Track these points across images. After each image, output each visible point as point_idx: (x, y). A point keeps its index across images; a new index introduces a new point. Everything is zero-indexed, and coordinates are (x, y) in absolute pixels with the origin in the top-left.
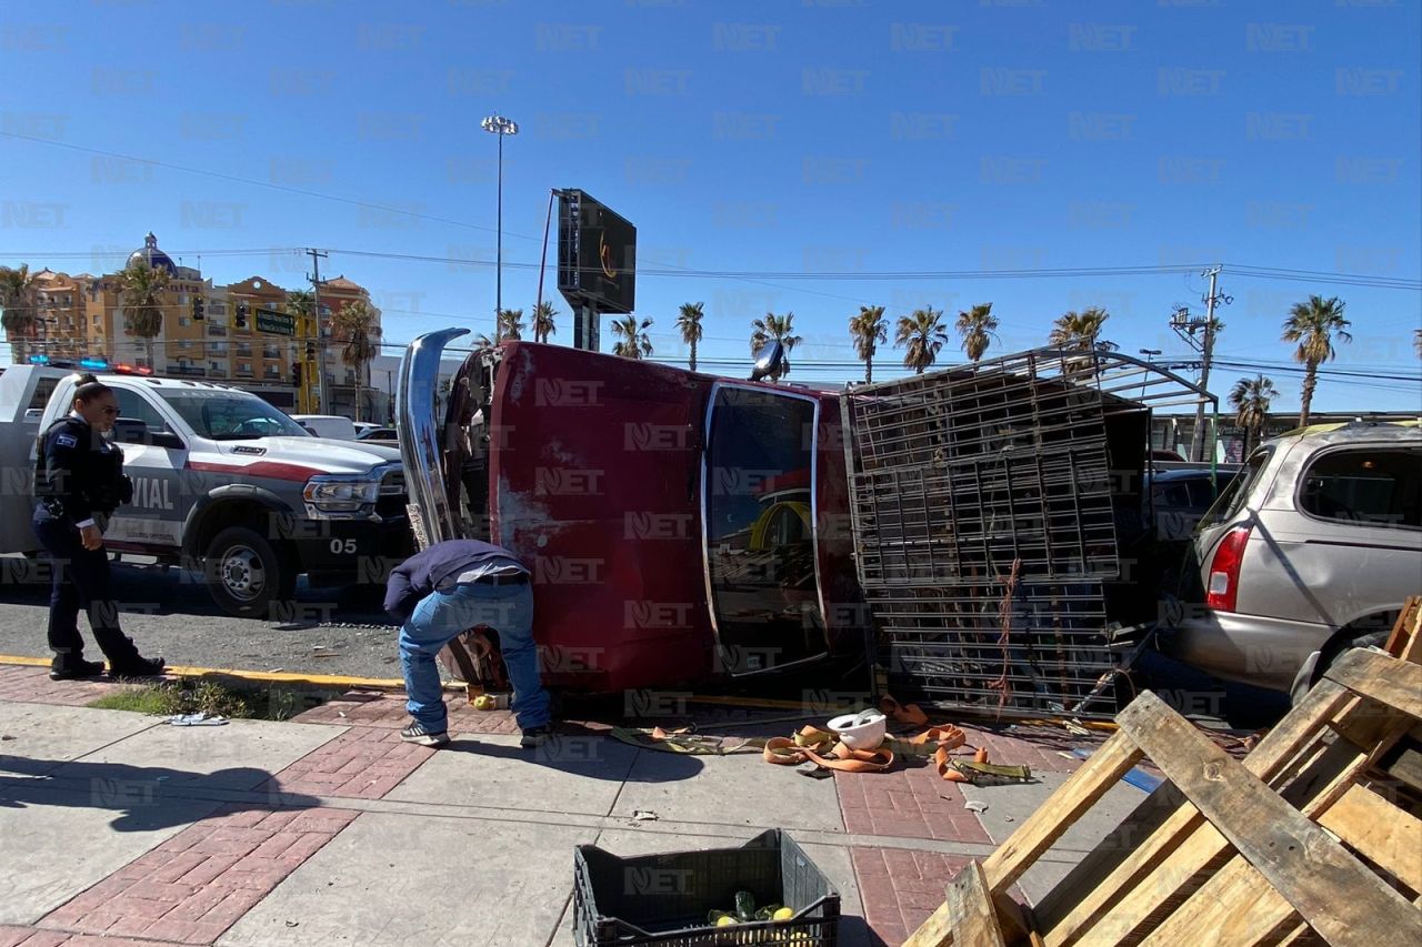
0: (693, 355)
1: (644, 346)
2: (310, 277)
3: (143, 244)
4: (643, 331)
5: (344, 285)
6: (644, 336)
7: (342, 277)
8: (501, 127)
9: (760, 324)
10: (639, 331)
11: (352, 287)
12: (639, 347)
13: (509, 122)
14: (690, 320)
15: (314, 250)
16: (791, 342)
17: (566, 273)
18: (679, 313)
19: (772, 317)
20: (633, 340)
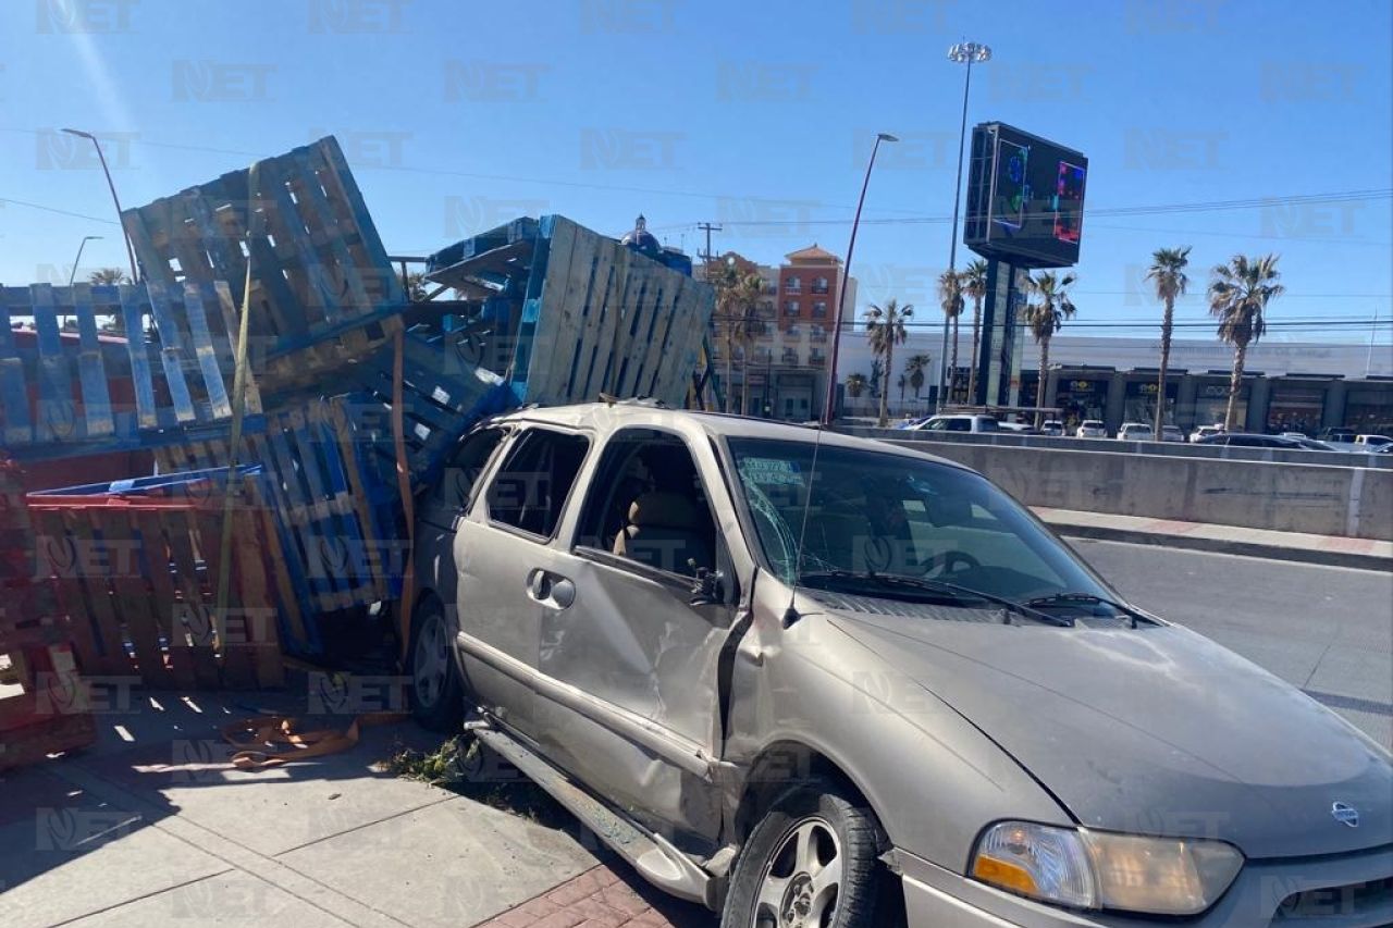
0: (1169, 316)
1: (1064, 307)
2: (702, 253)
3: (633, 226)
4: (1063, 288)
5: (818, 255)
6: (1062, 295)
7: (816, 246)
8: (971, 55)
9: (1224, 271)
10: (1058, 289)
11: (824, 255)
12: (1058, 308)
13: (979, 47)
14: (1167, 269)
15: (708, 224)
16: (1267, 293)
17: (975, 224)
18: (1154, 262)
19: (1243, 261)
20: (1049, 300)
